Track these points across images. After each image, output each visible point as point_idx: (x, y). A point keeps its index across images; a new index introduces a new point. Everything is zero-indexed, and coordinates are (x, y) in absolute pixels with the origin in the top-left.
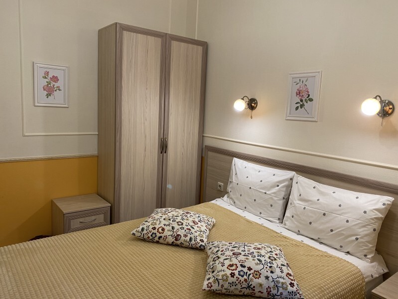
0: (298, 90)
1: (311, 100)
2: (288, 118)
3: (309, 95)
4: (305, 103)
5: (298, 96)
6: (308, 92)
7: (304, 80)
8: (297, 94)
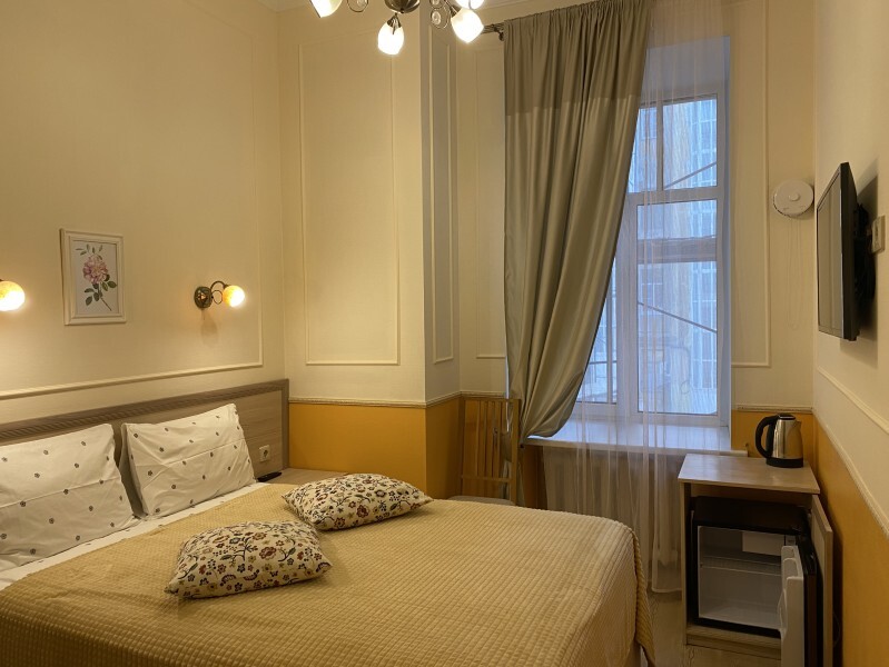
0: (86, 265)
1: (113, 285)
2: (74, 321)
3: (108, 277)
4: (103, 291)
5: (88, 276)
6: (106, 270)
7: (97, 247)
8: (85, 274)
